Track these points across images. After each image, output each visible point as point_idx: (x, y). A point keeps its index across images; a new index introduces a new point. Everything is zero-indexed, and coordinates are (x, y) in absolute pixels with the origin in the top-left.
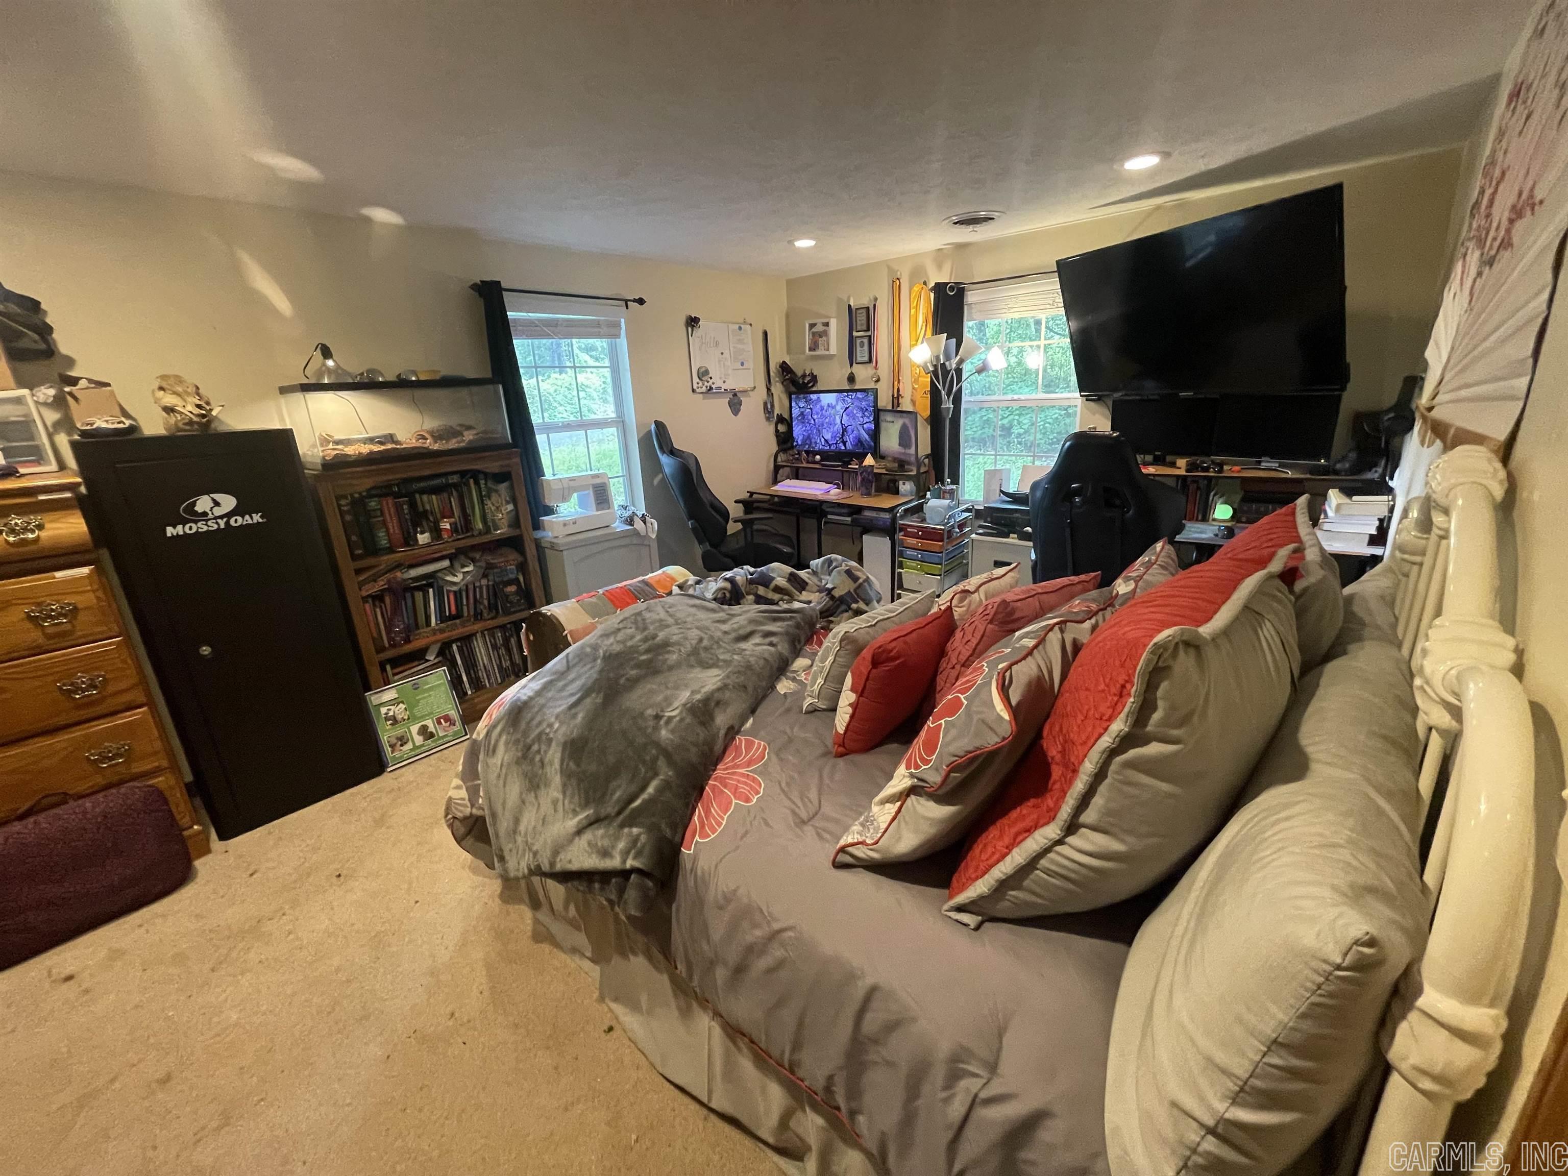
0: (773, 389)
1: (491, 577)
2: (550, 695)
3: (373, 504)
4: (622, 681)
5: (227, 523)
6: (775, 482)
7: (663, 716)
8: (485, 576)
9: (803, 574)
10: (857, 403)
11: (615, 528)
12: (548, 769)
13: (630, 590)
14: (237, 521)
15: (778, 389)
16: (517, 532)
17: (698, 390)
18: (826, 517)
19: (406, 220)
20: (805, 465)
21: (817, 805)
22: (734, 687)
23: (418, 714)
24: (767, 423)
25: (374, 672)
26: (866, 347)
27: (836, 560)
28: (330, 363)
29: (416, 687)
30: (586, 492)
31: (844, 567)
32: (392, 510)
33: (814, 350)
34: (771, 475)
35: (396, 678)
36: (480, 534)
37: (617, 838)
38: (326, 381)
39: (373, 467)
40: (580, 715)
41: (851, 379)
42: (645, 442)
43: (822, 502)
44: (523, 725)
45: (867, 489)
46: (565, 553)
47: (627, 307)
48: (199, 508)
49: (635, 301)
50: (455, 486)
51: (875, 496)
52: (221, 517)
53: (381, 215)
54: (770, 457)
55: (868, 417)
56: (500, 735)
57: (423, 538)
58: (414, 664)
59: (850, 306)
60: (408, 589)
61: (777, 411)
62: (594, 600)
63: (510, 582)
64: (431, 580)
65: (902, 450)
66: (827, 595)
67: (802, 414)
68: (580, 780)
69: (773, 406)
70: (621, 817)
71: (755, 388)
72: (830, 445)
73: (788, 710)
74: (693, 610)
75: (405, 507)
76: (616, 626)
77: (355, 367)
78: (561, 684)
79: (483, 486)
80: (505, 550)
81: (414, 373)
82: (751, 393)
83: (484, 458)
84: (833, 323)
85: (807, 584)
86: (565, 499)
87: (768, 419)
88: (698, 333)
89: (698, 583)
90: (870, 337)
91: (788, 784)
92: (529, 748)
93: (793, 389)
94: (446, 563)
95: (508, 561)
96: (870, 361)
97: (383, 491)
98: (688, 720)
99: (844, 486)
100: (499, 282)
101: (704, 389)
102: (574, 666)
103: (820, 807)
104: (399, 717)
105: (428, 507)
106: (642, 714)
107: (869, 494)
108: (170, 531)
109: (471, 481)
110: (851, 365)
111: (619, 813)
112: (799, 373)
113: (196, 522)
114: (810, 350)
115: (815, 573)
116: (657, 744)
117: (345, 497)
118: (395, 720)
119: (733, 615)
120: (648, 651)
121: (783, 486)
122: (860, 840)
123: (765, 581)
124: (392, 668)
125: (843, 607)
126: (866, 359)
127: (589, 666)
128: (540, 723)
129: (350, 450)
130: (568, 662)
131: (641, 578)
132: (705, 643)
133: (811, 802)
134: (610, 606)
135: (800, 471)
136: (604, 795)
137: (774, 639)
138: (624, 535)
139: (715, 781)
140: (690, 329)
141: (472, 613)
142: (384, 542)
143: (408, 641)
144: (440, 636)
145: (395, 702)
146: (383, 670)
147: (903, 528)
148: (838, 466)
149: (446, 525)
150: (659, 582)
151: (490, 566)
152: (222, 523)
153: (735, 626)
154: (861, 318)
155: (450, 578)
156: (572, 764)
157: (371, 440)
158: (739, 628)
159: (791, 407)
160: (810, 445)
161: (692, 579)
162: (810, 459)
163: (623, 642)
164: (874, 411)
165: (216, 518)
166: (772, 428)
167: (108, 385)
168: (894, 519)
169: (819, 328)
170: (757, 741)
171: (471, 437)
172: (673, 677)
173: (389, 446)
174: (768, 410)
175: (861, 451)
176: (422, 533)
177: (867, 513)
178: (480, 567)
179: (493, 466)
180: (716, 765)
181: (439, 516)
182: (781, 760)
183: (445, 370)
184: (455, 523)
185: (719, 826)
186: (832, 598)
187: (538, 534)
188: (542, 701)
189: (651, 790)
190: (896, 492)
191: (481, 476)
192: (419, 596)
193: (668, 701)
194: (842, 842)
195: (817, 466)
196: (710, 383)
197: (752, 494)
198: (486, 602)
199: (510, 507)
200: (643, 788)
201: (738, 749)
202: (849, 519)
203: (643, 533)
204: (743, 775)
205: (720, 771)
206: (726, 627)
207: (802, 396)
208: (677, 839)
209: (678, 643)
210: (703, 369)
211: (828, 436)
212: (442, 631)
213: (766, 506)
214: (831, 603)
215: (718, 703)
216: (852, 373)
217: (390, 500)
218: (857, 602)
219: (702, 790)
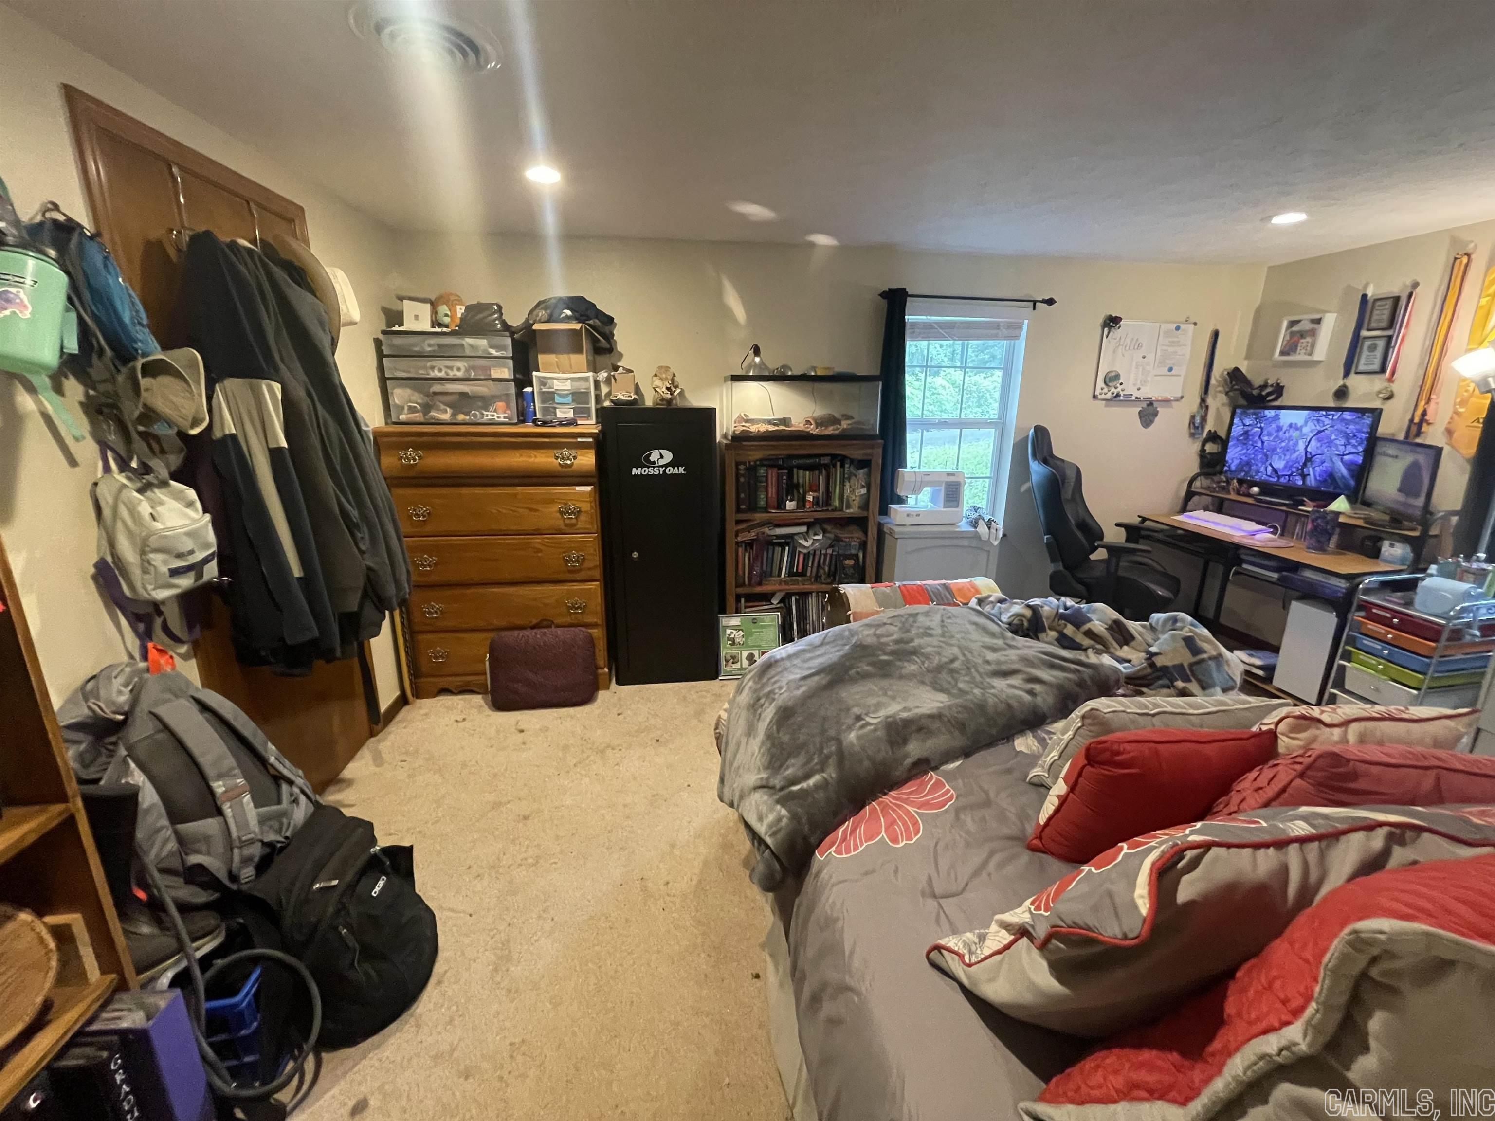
0: (1210, 401)
1: (836, 549)
2: (795, 662)
3: (762, 471)
4: (852, 672)
5: (664, 471)
6: (1184, 509)
7: (863, 719)
8: (831, 546)
9: (1134, 626)
10: (1340, 426)
11: (959, 527)
12: (760, 723)
13: (926, 589)
14: (670, 471)
15: (1218, 403)
16: (865, 514)
17: (1100, 397)
18: (1240, 565)
19: (839, 242)
20: (1233, 496)
21: (962, 885)
22: (949, 721)
23: (750, 643)
24: (1191, 440)
25: (731, 601)
26: (1379, 353)
27: (1183, 620)
28: (757, 359)
29: (754, 622)
30: (938, 488)
31: (1185, 633)
32: (774, 479)
33: (1288, 354)
34: (1180, 502)
35: (747, 610)
36: (835, 510)
37: (771, 810)
38: (751, 374)
39: (765, 443)
40: (803, 689)
41: (1341, 393)
42: (1019, 447)
43: (1237, 547)
44: (765, 680)
45: (1319, 542)
46: (899, 540)
47: (1034, 309)
48: (652, 459)
49: (1044, 301)
50: (826, 466)
51: (1334, 553)
52: (662, 466)
53: (822, 240)
54: (1184, 480)
55: (1355, 446)
56: (749, 681)
57: (790, 505)
58: (761, 603)
59: (1364, 296)
60: (770, 543)
61: (1209, 426)
62: (888, 590)
63: (850, 557)
64: (789, 541)
65: (1401, 498)
66: (1147, 659)
67: (1246, 433)
68: (773, 745)
69: (1204, 419)
70: (782, 793)
71: (1182, 397)
72: (1279, 477)
73: (1009, 771)
74: (971, 628)
75: (785, 477)
76: (885, 621)
77: (773, 364)
78: (808, 655)
79: (846, 469)
80: (852, 527)
81: (814, 368)
82: (1174, 404)
83: (854, 444)
84: (1330, 321)
85: (1133, 638)
86: (916, 490)
87: (1192, 435)
88: (1116, 333)
89: (1001, 601)
90: (1390, 338)
91: (947, 847)
92: (759, 699)
93: (1243, 402)
94: (804, 529)
95: (853, 537)
96: (1383, 370)
97: (771, 463)
98: (879, 733)
99: (1285, 532)
100: (905, 289)
101: (1109, 396)
102: (828, 643)
103: (964, 890)
104: (737, 640)
105: (801, 481)
106: (848, 709)
107: (1321, 548)
108: (635, 471)
109: (839, 464)
110: (1347, 374)
111: (782, 789)
112: (1257, 382)
113: (648, 467)
114: (1282, 353)
115: (1152, 628)
116: (839, 742)
117: (744, 463)
118: (733, 642)
119: (1011, 647)
120: (893, 653)
121: (1191, 517)
122: (960, 951)
123: (1077, 620)
124: (745, 602)
125: (1165, 681)
126: (1376, 367)
127: (836, 649)
128: (775, 682)
129: (754, 428)
130: (825, 638)
131: (944, 581)
132: (956, 665)
133: (956, 879)
134: (900, 600)
135: (1226, 504)
136: (781, 766)
137: (1037, 687)
138: (962, 536)
139: (879, 805)
140: (1106, 330)
141: (814, 574)
142: (762, 503)
143: (760, 584)
144: (784, 587)
145: (737, 628)
146: (738, 600)
147: (1365, 607)
148: (1284, 505)
149: (810, 498)
150: (960, 590)
151: (837, 539)
152: (662, 470)
153: (1003, 659)
154: (1382, 314)
155: (802, 542)
156: (775, 727)
157: (770, 422)
158: (1005, 662)
159: (1231, 423)
160: (1247, 473)
161: (998, 594)
162: (1243, 489)
163: (879, 637)
164: (1368, 439)
165: (659, 466)
166: (1196, 446)
167: (632, 372)
168: (1352, 592)
169: (1305, 326)
170: (947, 787)
171: (845, 427)
172: (897, 685)
173: (781, 427)
174: (1195, 426)
175: (1331, 490)
176: (791, 500)
177: (1308, 574)
178: (829, 538)
179: (857, 454)
180: (891, 788)
181: (807, 488)
182: (957, 817)
183: (840, 368)
184: (818, 498)
185: (855, 850)
186: (1152, 665)
187: (883, 519)
188: (788, 664)
189: (811, 782)
190: (1374, 553)
191: (848, 461)
192: (778, 549)
193: (878, 707)
194: (943, 942)
195: (1250, 500)
196: (1119, 389)
197: (1144, 519)
198: (827, 569)
199: (864, 491)
200: (807, 777)
201: (923, 785)
202: (1275, 575)
203: (985, 537)
204: (908, 813)
205: (890, 798)
206: (991, 656)
207: (1252, 411)
208: (813, 840)
209: (927, 657)
210: (1113, 374)
211: (1279, 464)
212: (786, 583)
213: (1160, 536)
214: (1149, 670)
215: (920, 729)
216: (1345, 386)
217: (775, 470)
218: (1188, 680)
219: (863, 806)
